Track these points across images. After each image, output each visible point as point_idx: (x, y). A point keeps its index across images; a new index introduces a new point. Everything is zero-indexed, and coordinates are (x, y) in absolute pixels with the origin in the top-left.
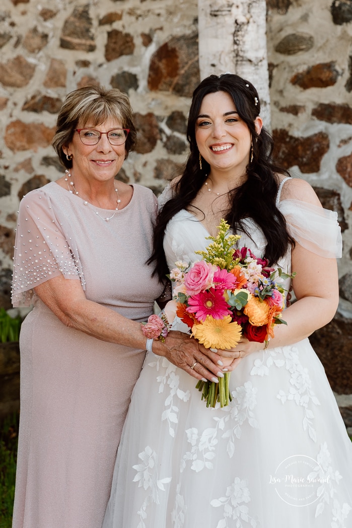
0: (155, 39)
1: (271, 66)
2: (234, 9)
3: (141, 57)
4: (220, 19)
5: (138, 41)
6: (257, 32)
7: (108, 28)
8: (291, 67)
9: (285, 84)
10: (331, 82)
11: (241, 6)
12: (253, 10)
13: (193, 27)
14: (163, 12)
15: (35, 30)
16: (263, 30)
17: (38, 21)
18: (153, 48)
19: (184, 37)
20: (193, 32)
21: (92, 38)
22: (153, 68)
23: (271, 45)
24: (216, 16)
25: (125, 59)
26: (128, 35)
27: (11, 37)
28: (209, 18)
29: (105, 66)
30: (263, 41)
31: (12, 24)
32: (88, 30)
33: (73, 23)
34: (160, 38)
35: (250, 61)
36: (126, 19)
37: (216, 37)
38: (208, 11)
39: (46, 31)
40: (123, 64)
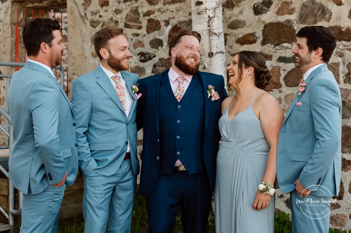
0: (170, 23)
1: (226, 35)
2: (208, 11)
3: (164, 31)
4: (202, 16)
5: (163, 24)
6: (219, 21)
7: (148, 18)
8: (235, 35)
9: (233, 43)
10: (254, 42)
11: (211, 9)
12: (216, 11)
13: (189, 17)
14: (174, 10)
15: (112, 19)
16: (221, 20)
17: (113, 14)
18: (170, 27)
19: (184, 22)
20: (189, 19)
21: (140, 23)
22: (170, 36)
23: (226, 25)
24: (200, 14)
25: (156, 32)
26: (157, 21)
27: (100, 22)
28: (196, 15)
29: (147, 36)
30: (221, 25)
31: (100, 16)
32: (138, 19)
33: (131, 15)
34: (173, 22)
35: (216, 34)
36: (157, 13)
37: (200, 24)
38: (196, 12)
39: (117, 20)
40: (155, 35)
